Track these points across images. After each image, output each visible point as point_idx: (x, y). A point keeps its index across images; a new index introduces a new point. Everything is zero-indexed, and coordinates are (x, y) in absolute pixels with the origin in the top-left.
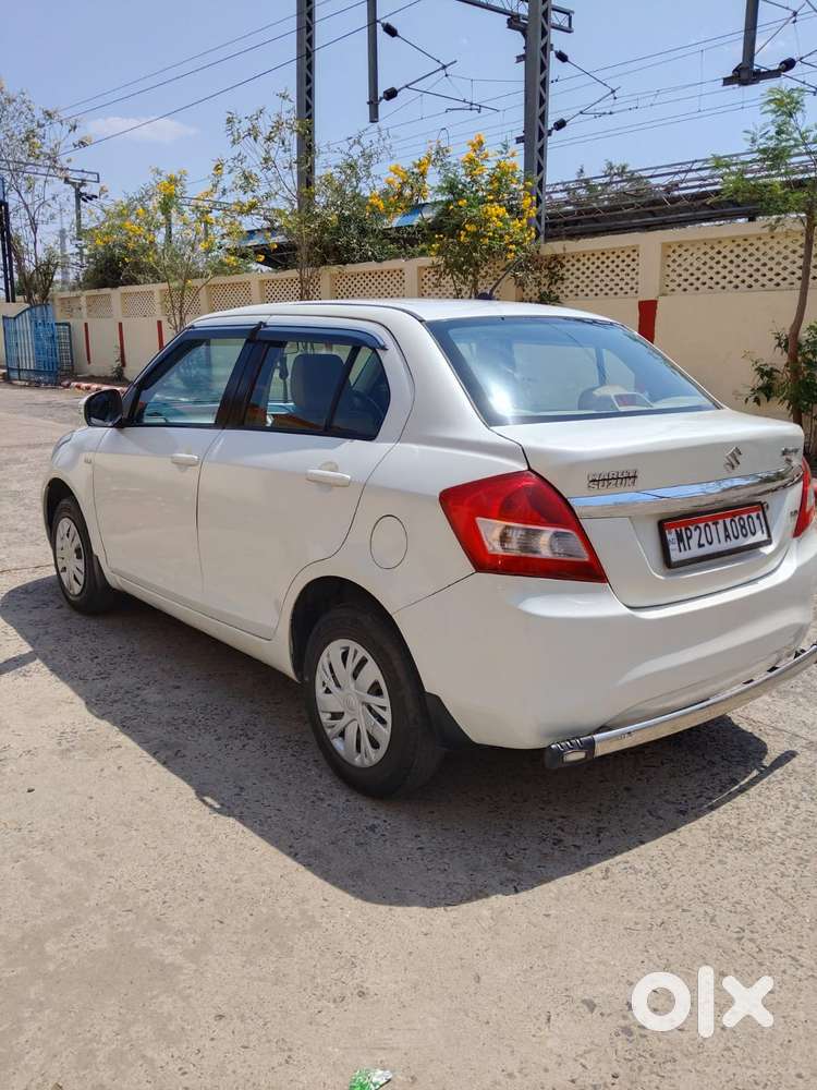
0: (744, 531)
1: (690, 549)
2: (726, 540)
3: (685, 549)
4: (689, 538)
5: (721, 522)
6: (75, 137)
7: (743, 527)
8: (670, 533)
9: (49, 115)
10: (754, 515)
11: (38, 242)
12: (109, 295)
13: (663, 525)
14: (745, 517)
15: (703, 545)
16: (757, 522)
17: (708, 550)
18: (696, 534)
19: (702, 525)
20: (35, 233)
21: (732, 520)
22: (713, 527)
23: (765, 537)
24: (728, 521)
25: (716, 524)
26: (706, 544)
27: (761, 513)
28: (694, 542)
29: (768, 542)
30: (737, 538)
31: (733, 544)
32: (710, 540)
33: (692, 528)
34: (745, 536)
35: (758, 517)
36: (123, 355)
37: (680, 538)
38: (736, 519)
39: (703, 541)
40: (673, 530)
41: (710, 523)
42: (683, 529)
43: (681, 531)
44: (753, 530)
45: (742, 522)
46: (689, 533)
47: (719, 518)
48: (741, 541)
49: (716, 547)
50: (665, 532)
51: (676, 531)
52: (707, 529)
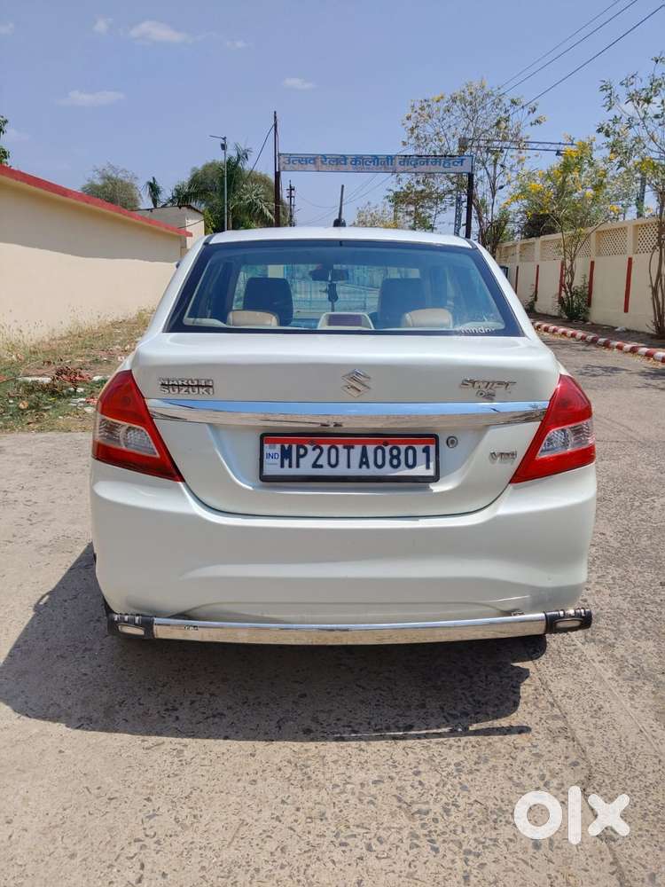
0: (395, 462)
1: (298, 466)
2: (360, 467)
3: (290, 466)
4: (299, 457)
5: (358, 447)
6: (533, 117)
7: (395, 457)
8: (273, 448)
9: (514, 102)
10: (419, 447)
11: (495, 203)
12: (534, 243)
13: (262, 437)
14: (403, 447)
15: (321, 466)
16: (422, 455)
17: (327, 471)
18: (313, 454)
20: (493, 197)
21: (380, 448)
22: (343, 450)
23: (431, 472)
24: (371, 448)
25: (349, 447)
26: (326, 466)
27: (431, 446)
28: (307, 462)
29: (435, 479)
30: (379, 467)
31: (373, 471)
32: (333, 462)
33: (309, 447)
34: (394, 467)
35: (425, 450)
36: (536, 292)
37: (286, 455)
38: (387, 449)
39: (323, 462)
40: (278, 446)
41: (340, 447)
42: (294, 447)
43: (290, 447)
44: (411, 462)
45: (395, 452)
46: (302, 451)
47: (358, 442)
48: (387, 471)
49: (341, 470)
50: (266, 446)
51: (283, 447)
52: (333, 451)
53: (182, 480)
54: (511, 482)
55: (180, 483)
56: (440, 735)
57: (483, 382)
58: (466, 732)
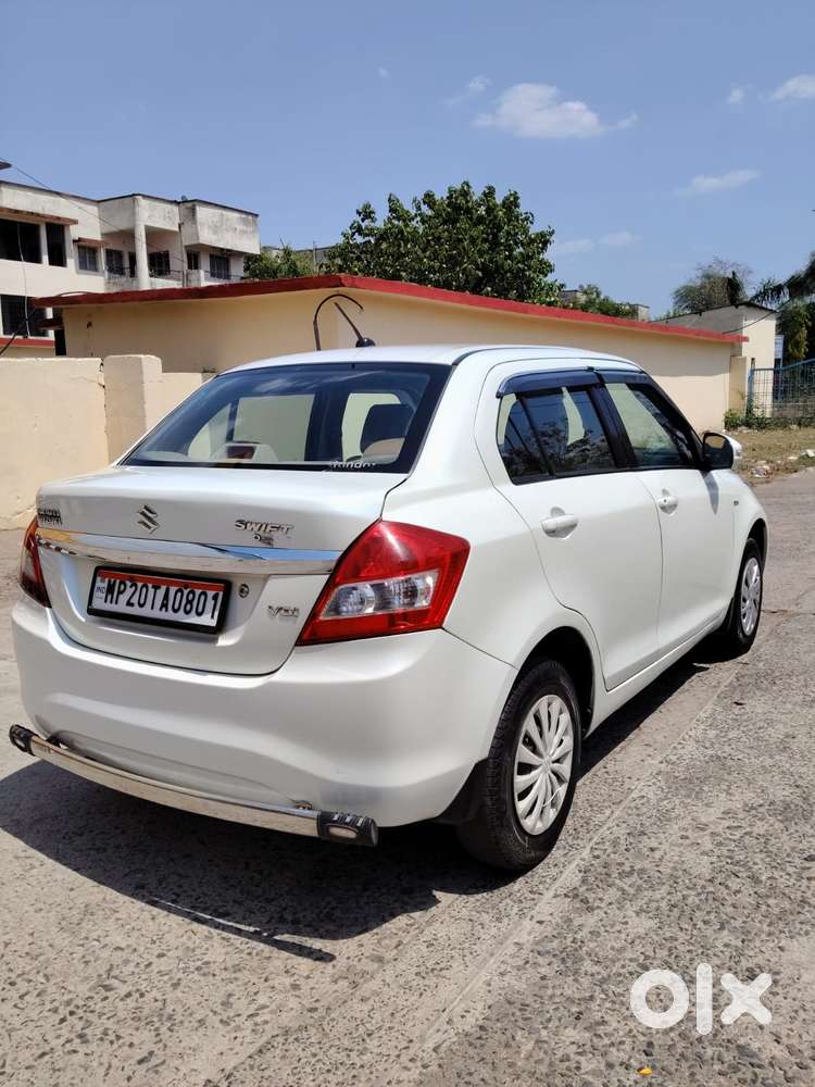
0: (188, 607)
1: (116, 603)
2: (161, 609)
3: (111, 602)
4: (120, 592)
5: (164, 588)
7: (190, 602)
8: (103, 581)
10: (211, 594)
13: (97, 569)
14: (198, 592)
15: (132, 605)
16: (210, 603)
17: (136, 611)
18: (129, 591)
19: (140, 585)
21: (180, 590)
22: (151, 590)
23: (214, 624)
24: (173, 590)
25: (156, 588)
26: (136, 605)
27: (221, 594)
28: (124, 598)
29: (219, 630)
30: (175, 611)
31: (169, 615)
32: (142, 602)
33: (129, 584)
34: (187, 613)
35: (215, 598)
37: (110, 590)
39: (135, 600)
40: (107, 580)
41: (150, 586)
42: (118, 581)
43: (115, 582)
44: (200, 610)
45: (191, 596)
46: (122, 587)
47: (164, 583)
48: (181, 617)
49: (146, 612)
50: (99, 579)
51: (109, 581)
52: (144, 589)
53: (50, 607)
54: (296, 645)
55: (47, 609)
56: (239, 932)
57: (257, 524)
58: (270, 941)
